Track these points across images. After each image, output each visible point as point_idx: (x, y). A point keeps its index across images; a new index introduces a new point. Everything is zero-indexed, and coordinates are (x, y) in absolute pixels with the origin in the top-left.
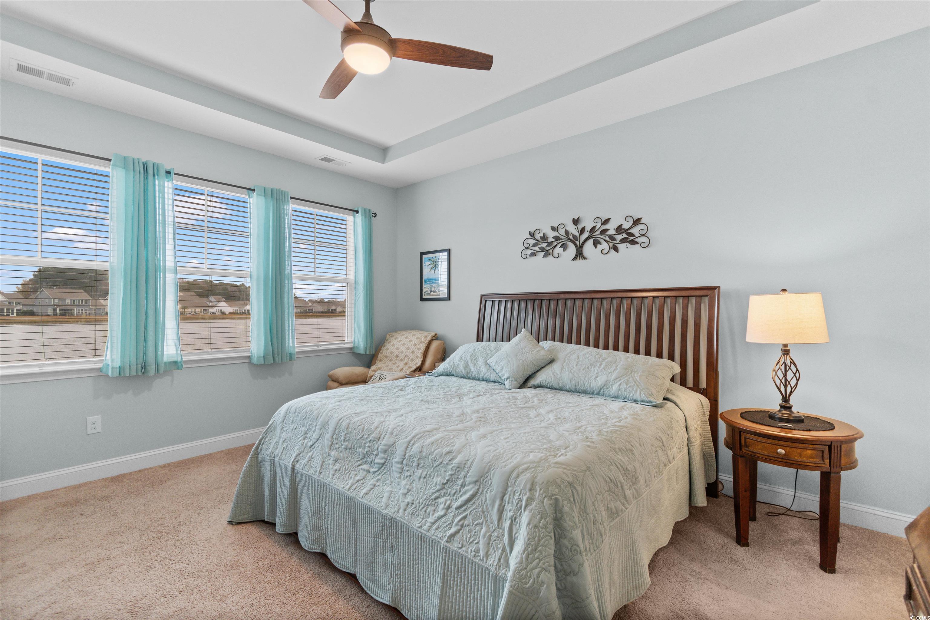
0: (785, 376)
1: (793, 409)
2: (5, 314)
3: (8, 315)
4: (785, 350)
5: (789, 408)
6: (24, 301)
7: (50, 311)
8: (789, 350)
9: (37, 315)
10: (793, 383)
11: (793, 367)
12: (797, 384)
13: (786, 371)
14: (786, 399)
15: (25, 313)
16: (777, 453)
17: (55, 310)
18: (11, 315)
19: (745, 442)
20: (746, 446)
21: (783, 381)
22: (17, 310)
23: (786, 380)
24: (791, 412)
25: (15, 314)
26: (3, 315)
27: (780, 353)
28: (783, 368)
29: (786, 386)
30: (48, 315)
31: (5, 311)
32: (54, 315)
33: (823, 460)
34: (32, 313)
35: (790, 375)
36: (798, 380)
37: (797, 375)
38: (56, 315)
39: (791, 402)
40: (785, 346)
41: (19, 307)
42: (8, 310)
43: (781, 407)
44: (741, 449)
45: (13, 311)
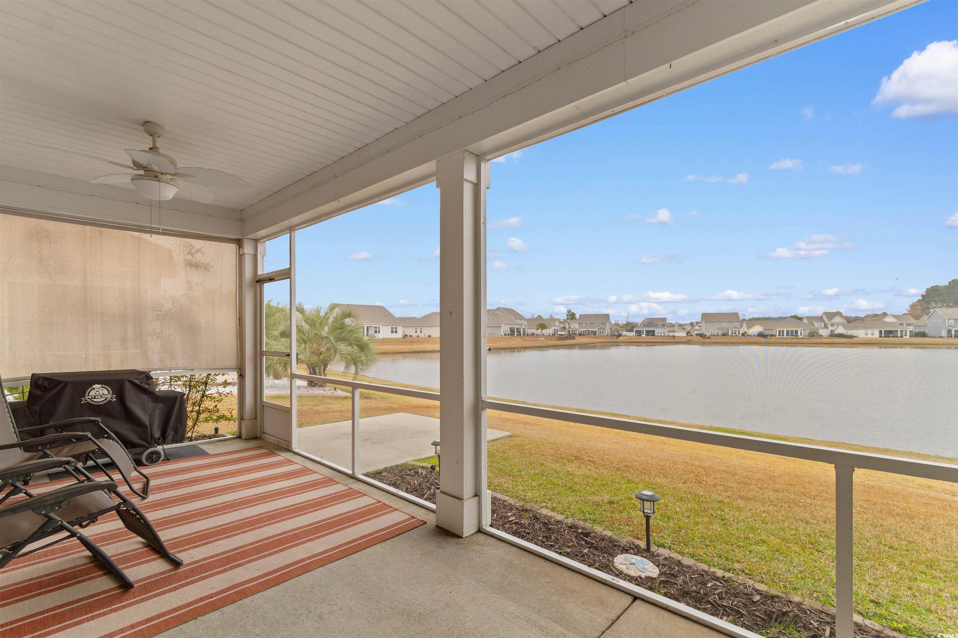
2: (899, 336)
3: (901, 337)
6: (914, 321)
7: (944, 333)
9: (930, 337)
15: (917, 335)
17: (949, 332)
18: (904, 337)
22: (910, 331)
25: (908, 337)
26: (897, 337)
30: (941, 337)
31: (899, 332)
32: (948, 337)
34: (923, 335)
38: (951, 337)
41: (911, 328)
42: (901, 331)
45: (906, 333)
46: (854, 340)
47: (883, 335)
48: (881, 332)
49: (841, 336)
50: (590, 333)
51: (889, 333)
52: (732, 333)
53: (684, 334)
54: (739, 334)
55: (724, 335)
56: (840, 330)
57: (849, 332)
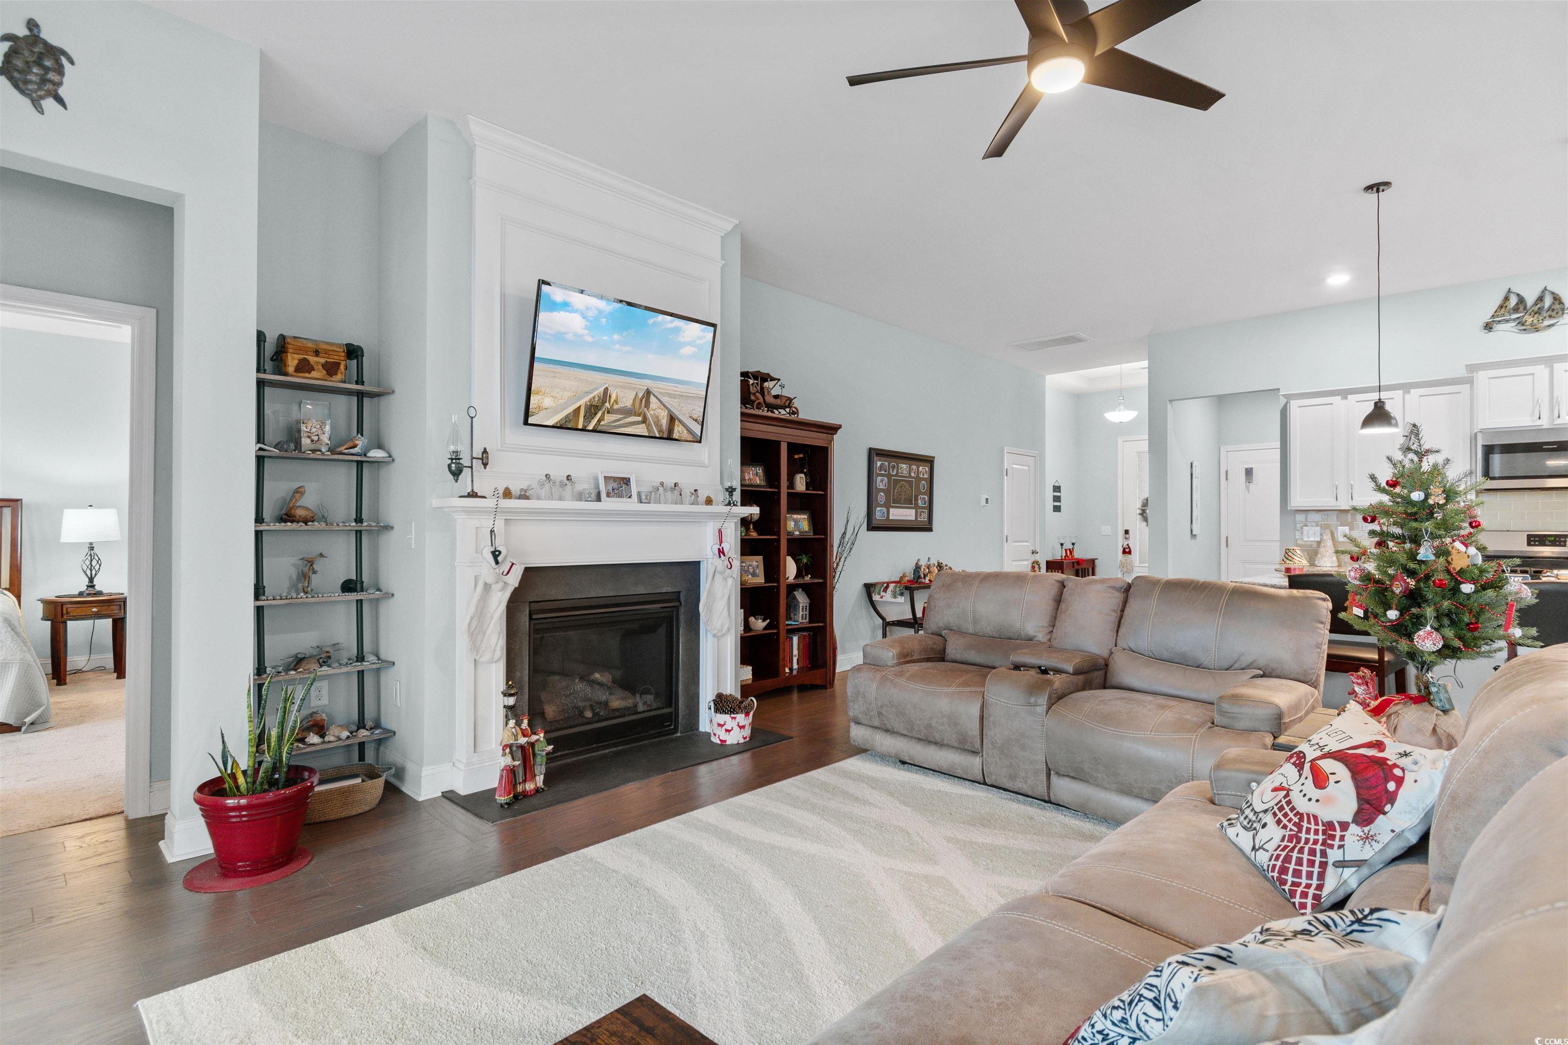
0: (91, 564)
1: (96, 587)
4: (91, 547)
5: (93, 586)
8: (93, 547)
10: (97, 567)
11: (96, 557)
12: (99, 569)
13: (91, 560)
14: (91, 580)
16: (93, 612)
19: (67, 610)
20: (67, 613)
21: (89, 567)
23: (92, 565)
24: (95, 589)
27: (87, 550)
28: (89, 558)
29: (91, 570)
33: (120, 610)
35: (94, 563)
36: (100, 566)
37: (99, 562)
39: (94, 583)
40: (91, 544)
43: (88, 586)
44: (62, 617)
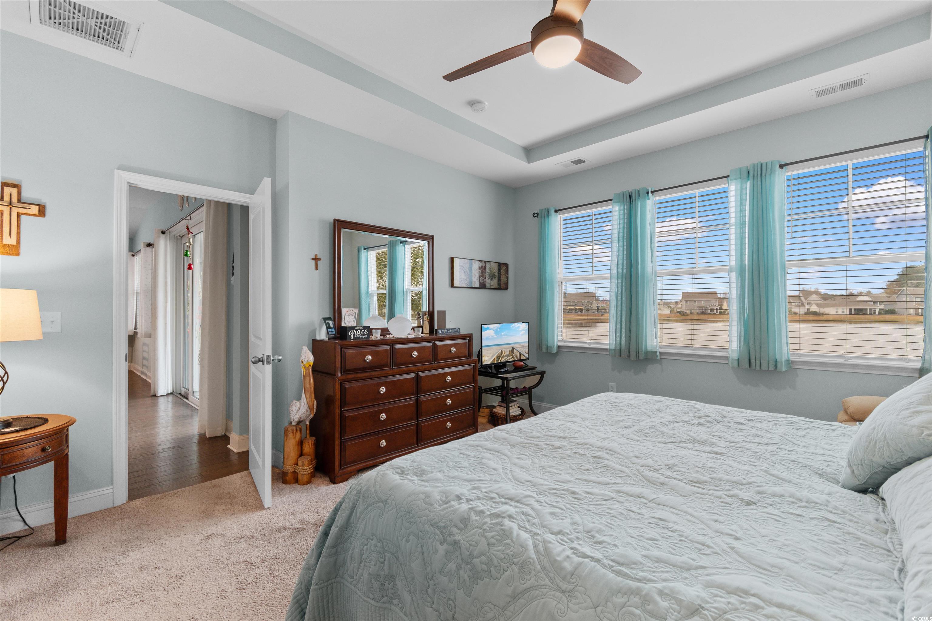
2: (868, 314)
3: (871, 314)
7: (912, 311)
9: (899, 315)
15: (886, 312)
17: (916, 309)
18: (873, 315)
22: (880, 309)
25: (877, 314)
26: (866, 314)
30: (908, 315)
31: (869, 310)
34: (892, 312)
41: (882, 306)
42: (871, 309)
45: (875, 311)
46: (824, 318)
47: (853, 313)
48: (851, 310)
49: (815, 314)
50: (577, 311)
51: (859, 311)
52: (711, 311)
53: (668, 312)
54: (717, 312)
55: (702, 312)
56: (814, 308)
57: (822, 310)
